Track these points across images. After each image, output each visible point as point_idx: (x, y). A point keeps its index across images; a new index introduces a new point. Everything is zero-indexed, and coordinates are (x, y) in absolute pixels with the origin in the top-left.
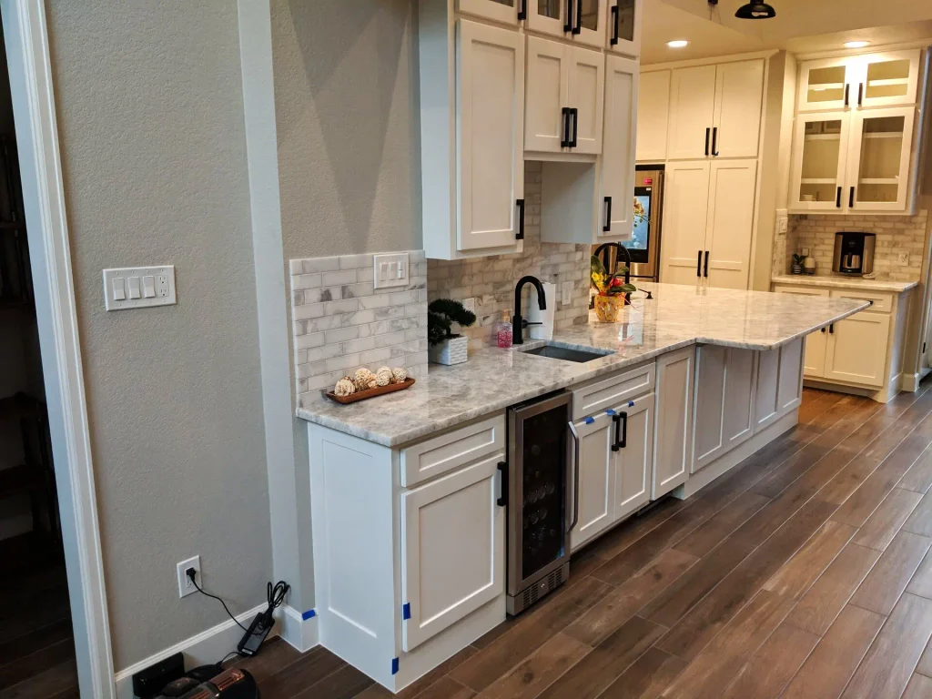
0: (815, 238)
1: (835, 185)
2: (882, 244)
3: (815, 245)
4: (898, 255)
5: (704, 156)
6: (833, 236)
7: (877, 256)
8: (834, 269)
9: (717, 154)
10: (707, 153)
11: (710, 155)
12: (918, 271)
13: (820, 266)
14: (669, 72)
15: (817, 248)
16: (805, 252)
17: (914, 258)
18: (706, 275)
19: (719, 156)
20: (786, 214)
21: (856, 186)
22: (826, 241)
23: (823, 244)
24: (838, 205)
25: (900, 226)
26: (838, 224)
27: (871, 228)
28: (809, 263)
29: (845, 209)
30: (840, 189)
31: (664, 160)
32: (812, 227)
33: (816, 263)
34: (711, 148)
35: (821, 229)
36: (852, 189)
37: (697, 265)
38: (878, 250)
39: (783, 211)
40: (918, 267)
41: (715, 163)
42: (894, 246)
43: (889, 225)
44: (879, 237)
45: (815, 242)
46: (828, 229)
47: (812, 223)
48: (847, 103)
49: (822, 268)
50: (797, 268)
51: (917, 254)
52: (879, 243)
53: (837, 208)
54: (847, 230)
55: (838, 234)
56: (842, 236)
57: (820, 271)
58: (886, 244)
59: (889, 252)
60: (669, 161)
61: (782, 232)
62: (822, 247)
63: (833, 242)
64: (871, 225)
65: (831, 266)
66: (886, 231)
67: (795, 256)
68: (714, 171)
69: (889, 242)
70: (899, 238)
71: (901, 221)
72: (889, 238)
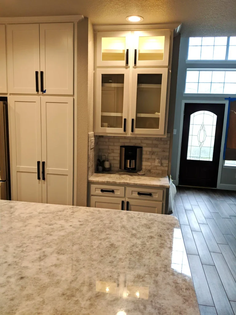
0: (108, 149)
1: (122, 117)
2: (146, 153)
3: (109, 153)
4: (155, 159)
5: (36, 93)
6: (119, 148)
7: (144, 160)
8: (120, 167)
9: (45, 92)
10: (37, 90)
11: (40, 92)
12: (166, 169)
13: (112, 165)
14: (4, 26)
15: (110, 155)
16: (104, 158)
17: (164, 161)
18: (44, 179)
19: (47, 93)
20: (93, 135)
21: (135, 118)
22: (115, 151)
23: (113, 152)
24: (125, 130)
25: (155, 142)
26: (121, 141)
27: (140, 144)
28: (107, 165)
29: (129, 133)
30: (125, 120)
31: (6, 94)
32: (106, 142)
33: (110, 164)
34: (40, 87)
35: (112, 144)
36: (133, 120)
37: (37, 171)
38: (144, 156)
39: (91, 133)
40: (166, 166)
41: (45, 98)
42: (152, 154)
43: (150, 142)
44: (145, 149)
45: (109, 152)
46: (116, 144)
47: (107, 140)
48: (127, 63)
49: (113, 167)
50: (100, 168)
51: (165, 159)
52: (144, 153)
53: (124, 132)
54: (126, 145)
55: (121, 147)
56: (124, 149)
57: (112, 169)
58: (148, 153)
59: (150, 157)
60: (10, 94)
61: (92, 147)
62: (112, 154)
63: (119, 152)
64: (139, 141)
65: (118, 166)
66: (148, 145)
67: (99, 160)
68: (43, 103)
69: (150, 152)
70: (155, 150)
71: (156, 140)
72: (149, 149)
